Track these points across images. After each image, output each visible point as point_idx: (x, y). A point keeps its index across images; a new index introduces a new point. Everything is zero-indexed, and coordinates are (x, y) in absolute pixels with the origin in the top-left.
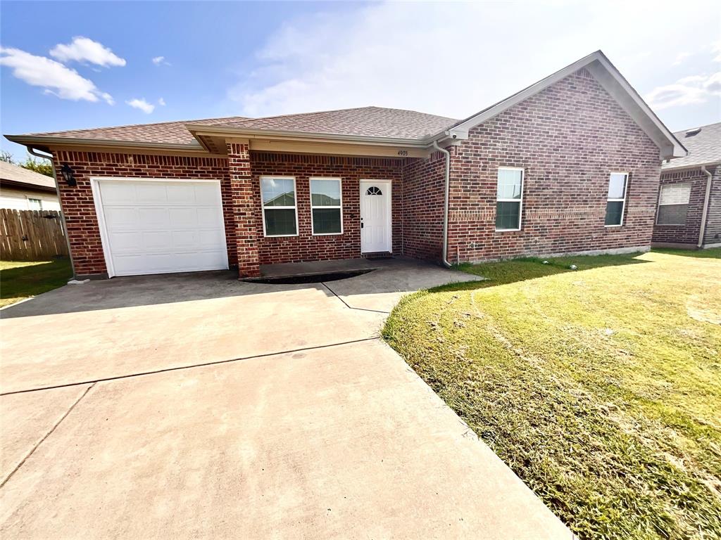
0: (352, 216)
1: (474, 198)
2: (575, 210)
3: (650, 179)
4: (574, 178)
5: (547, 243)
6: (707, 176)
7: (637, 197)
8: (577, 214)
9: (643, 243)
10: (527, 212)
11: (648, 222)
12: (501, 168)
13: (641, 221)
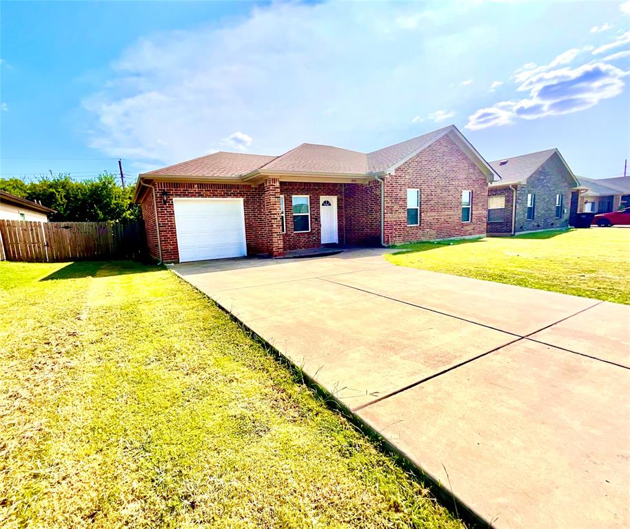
0: (316, 220)
1: (396, 207)
2: (446, 213)
3: (483, 194)
4: (445, 194)
5: (434, 232)
6: (513, 191)
7: (477, 204)
8: (447, 215)
9: (482, 232)
10: (422, 214)
11: (484, 219)
12: (408, 190)
13: (479, 218)
